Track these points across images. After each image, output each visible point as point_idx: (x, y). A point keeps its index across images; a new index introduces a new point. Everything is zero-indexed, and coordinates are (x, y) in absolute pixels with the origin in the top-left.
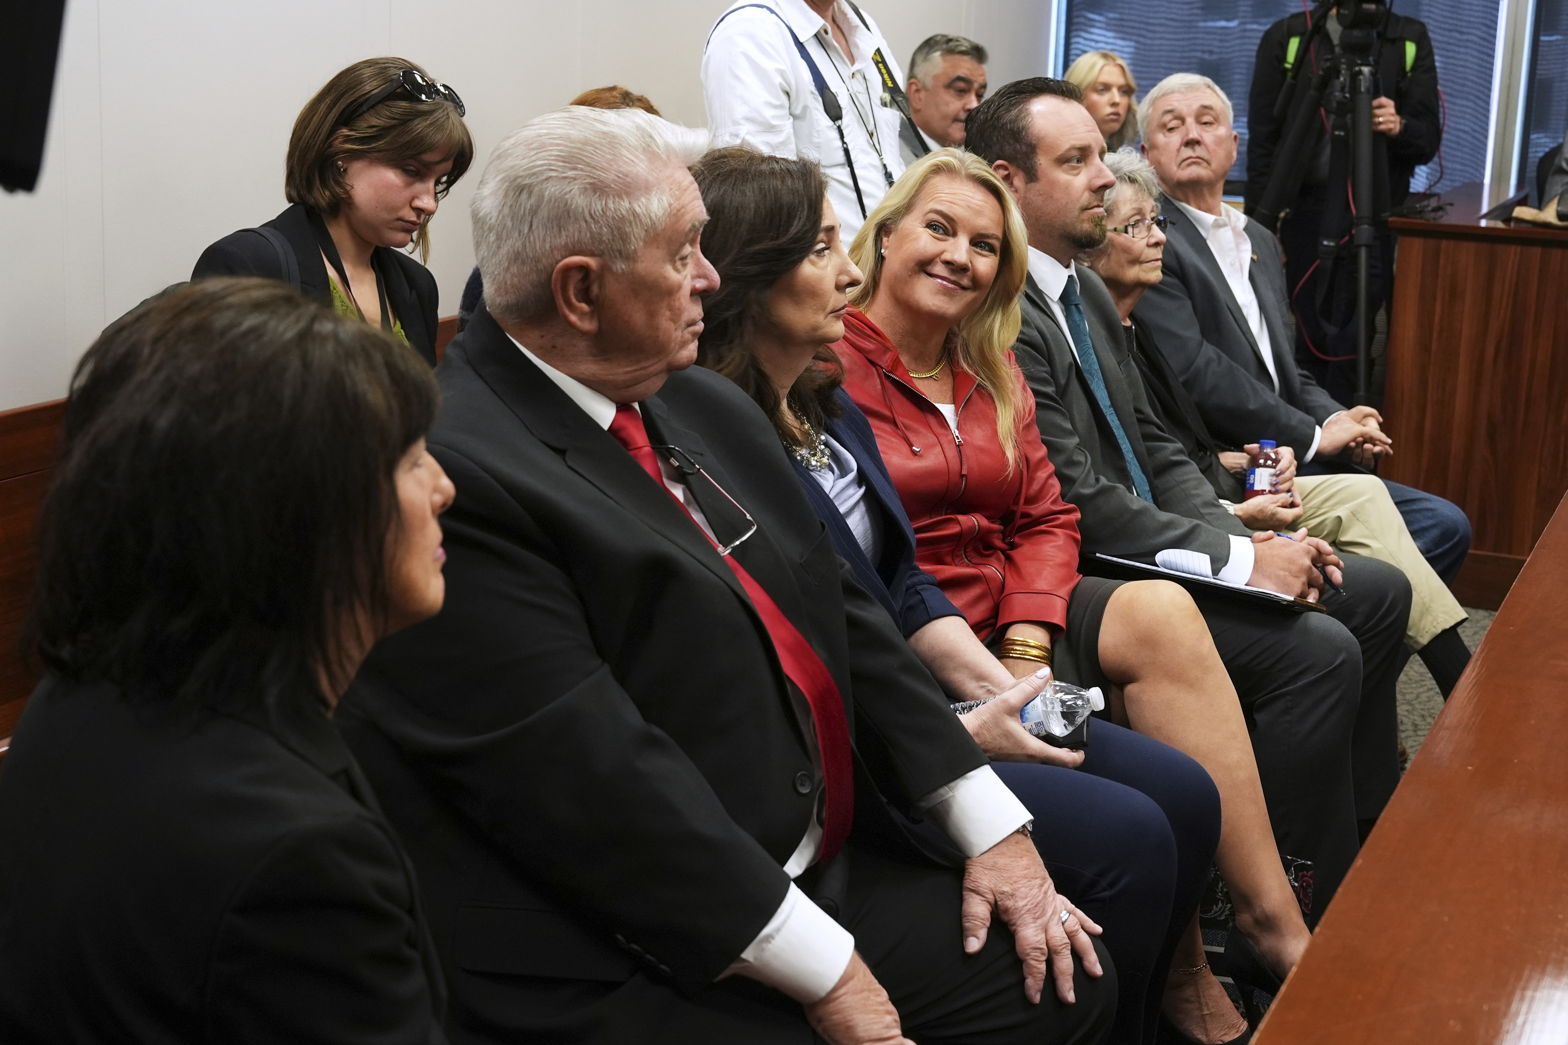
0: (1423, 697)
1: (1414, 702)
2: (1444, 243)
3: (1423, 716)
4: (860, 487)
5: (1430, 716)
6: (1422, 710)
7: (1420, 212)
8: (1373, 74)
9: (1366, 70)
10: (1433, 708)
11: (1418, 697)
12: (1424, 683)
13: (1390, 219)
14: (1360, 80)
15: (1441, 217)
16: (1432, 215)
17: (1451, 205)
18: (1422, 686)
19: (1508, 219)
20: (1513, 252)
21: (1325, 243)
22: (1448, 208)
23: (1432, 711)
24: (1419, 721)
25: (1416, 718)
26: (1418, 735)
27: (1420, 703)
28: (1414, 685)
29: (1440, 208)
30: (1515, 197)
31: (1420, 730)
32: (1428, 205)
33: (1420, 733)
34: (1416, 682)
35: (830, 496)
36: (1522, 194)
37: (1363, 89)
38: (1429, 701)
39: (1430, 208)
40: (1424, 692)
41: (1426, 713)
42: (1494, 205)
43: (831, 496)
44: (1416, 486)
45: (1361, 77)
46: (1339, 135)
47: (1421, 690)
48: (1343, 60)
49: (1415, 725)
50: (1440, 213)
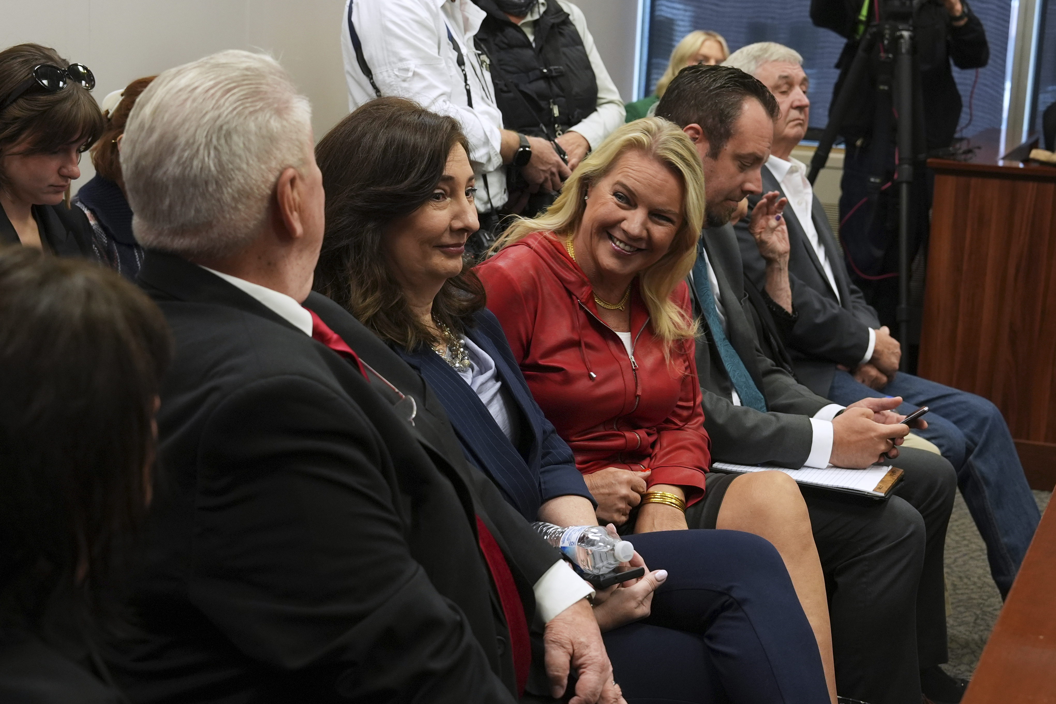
0: (960, 562)
1: (952, 566)
2: (974, 181)
3: (960, 578)
4: (497, 381)
5: (966, 577)
6: (960, 572)
7: (953, 154)
8: (911, 38)
9: (906, 34)
10: (968, 570)
11: (955, 560)
12: (959, 549)
13: (929, 160)
14: (901, 43)
15: (971, 158)
16: (963, 157)
17: (979, 148)
18: (958, 552)
19: (1027, 161)
20: (1031, 186)
21: (872, 180)
22: (977, 151)
23: (968, 573)
24: (957, 582)
25: (954, 579)
26: (957, 594)
27: (957, 566)
28: (952, 551)
29: (969, 151)
30: (1026, 142)
31: (959, 589)
32: (960, 149)
33: (958, 592)
34: (954, 548)
35: (472, 387)
36: (1033, 139)
37: (904, 50)
38: (964, 565)
39: (961, 151)
40: (960, 557)
41: (962, 575)
42: (1010, 150)
43: (475, 388)
44: (950, 384)
45: (902, 41)
46: (884, 90)
47: (957, 555)
48: (887, 26)
49: (954, 585)
50: (970, 155)
